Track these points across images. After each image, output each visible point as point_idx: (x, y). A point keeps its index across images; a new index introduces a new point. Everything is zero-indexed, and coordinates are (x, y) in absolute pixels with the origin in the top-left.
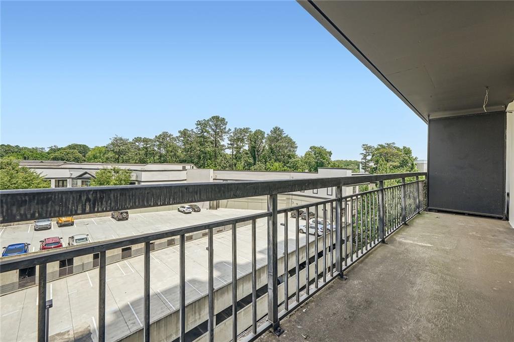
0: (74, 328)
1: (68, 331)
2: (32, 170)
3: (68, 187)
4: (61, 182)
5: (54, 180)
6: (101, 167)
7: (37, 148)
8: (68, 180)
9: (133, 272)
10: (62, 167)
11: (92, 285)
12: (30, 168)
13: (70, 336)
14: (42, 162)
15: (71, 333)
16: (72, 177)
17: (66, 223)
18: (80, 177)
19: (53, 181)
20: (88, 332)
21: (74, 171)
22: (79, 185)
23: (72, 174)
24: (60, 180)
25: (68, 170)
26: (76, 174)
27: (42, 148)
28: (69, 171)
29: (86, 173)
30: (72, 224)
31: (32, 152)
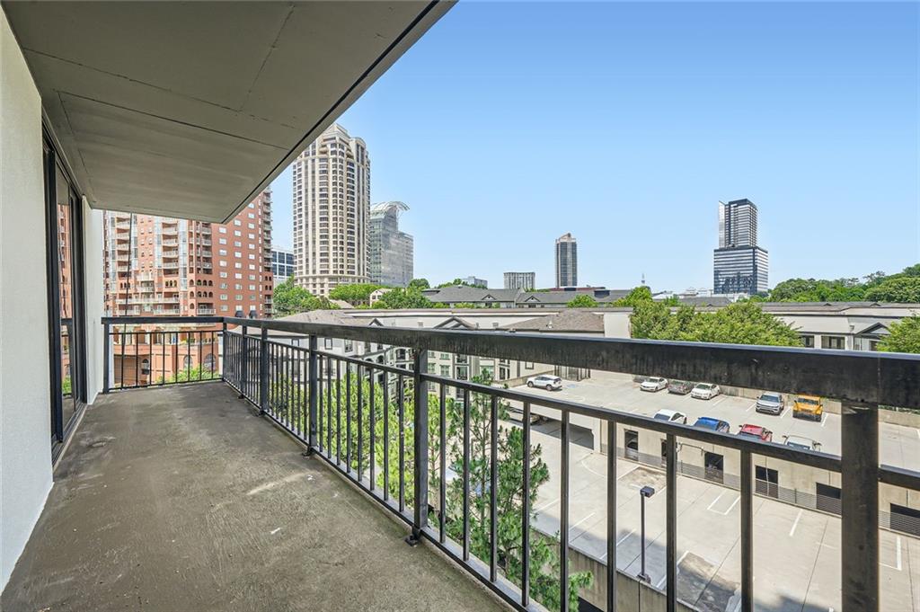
0: (720, 570)
1: (712, 566)
2: (779, 318)
3: (847, 349)
4: (836, 340)
5: (820, 336)
6: (907, 313)
7: (843, 281)
8: (846, 338)
9: (899, 568)
10: (847, 313)
11: (791, 534)
12: (775, 315)
13: (709, 574)
14: (828, 305)
15: (713, 571)
16: (855, 332)
17: (805, 413)
18: (866, 333)
19: (818, 339)
20: (730, 589)
21: (859, 322)
22: (865, 348)
23: (853, 327)
24: (834, 338)
25: (846, 319)
26: (861, 326)
27: (853, 280)
28: (849, 322)
29: (878, 326)
30: (818, 419)
31: (835, 288)
